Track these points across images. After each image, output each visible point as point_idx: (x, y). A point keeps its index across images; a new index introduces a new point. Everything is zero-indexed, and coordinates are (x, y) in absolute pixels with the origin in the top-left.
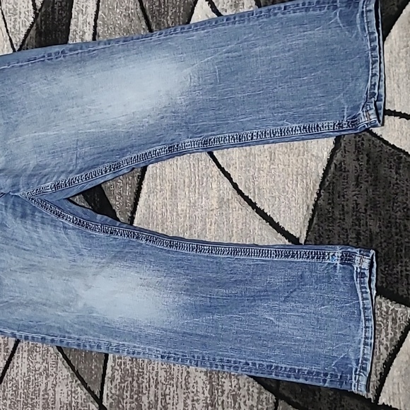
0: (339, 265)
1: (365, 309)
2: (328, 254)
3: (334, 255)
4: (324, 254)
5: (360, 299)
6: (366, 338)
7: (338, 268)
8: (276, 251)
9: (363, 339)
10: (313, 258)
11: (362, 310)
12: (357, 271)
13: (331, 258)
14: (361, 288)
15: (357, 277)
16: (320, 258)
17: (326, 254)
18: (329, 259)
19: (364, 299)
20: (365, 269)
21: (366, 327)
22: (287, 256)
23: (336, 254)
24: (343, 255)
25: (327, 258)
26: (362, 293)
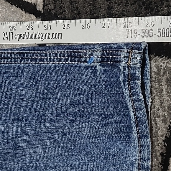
0: (99, 67)
1: (138, 123)
2: (85, 55)
3: (92, 55)
4: (79, 54)
5: (131, 110)
6: (141, 159)
7: (99, 72)
8: (20, 54)
9: (137, 162)
10: (66, 60)
11: (134, 125)
12: (124, 73)
13: (88, 59)
14: (131, 95)
15: (125, 81)
16: (75, 61)
17: (82, 54)
18: (85, 60)
19: (135, 110)
20: (135, 68)
21: (141, 146)
22: (35, 60)
23: (95, 54)
24: (103, 54)
25: (83, 59)
26: (133, 101)
